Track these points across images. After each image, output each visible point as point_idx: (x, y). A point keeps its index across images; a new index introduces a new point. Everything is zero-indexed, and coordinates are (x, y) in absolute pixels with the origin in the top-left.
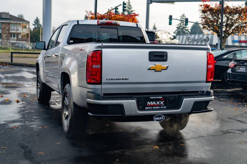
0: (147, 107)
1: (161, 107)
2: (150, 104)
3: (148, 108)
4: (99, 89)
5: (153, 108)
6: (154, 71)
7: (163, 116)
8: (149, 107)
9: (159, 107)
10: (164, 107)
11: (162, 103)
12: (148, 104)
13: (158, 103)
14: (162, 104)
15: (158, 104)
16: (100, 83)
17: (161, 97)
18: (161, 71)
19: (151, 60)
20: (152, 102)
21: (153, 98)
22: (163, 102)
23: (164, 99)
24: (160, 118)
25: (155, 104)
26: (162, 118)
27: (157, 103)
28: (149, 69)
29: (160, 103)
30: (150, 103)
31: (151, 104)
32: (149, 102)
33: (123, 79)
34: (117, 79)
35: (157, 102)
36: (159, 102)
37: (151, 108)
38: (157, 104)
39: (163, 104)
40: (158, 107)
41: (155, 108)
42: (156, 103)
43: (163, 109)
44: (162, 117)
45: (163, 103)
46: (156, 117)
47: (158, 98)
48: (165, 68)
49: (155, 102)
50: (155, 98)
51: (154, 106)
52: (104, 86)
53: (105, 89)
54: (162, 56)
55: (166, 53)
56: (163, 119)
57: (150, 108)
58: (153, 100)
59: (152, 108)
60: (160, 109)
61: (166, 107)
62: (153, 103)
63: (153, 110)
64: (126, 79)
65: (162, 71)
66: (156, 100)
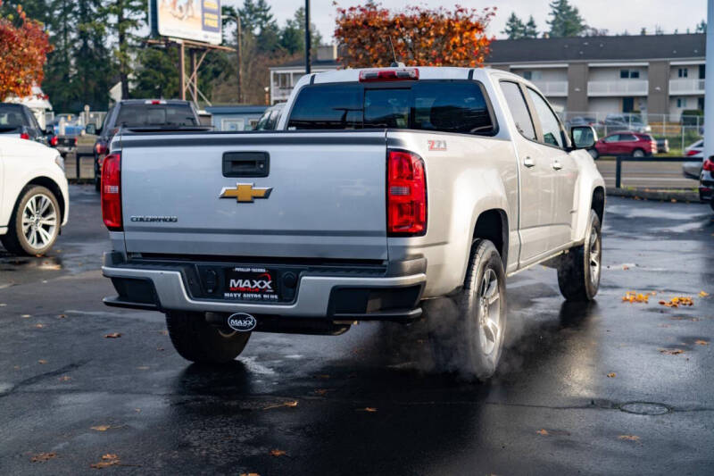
0: (230, 292)
1: (265, 296)
2: (236, 286)
3: (231, 295)
4: (120, 240)
5: (245, 295)
6: (235, 200)
7: (252, 317)
8: (233, 292)
9: (259, 296)
10: (272, 297)
11: (267, 284)
12: (231, 286)
13: (257, 284)
14: (267, 288)
15: (257, 287)
16: (120, 228)
17: (264, 271)
18: (252, 202)
19: (227, 174)
20: (240, 281)
21: (242, 270)
22: (270, 282)
23: (273, 275)
24: (245, 322)
25: (249, 285)
26: (250, 323)
27: (254, 284)
28: (223, 197)
29: (262, 284)
30: (236, 281)
31: (240, 286)
32: (233, 281)
33: (165, 220)
34: (153, 220)
35: (255, 281)
36: (260, 282)
37: (239, 295)
38: (254, 287)
39: (269, 287)
40: (256, 296)
41: (249, 295)
42: (252, 284)
43: (270, 301)
44: (250, 319)
45: (270, 285)
46: (234, 318)
47: (254, 270)
48: (262, 195)
49: (248, 281)
50: (248, 270)
51: (247, 290)
52: (129, 236)
53: (134, 242)
54: (253, 163)
55: (266, 155)
56: (251, 326)
57: (235, 295)
58: (243, 276)
59: (242, 296)
60: (262, 301)
61: (276, 297)
62: (244, 285)
63: (242, 300)
64: (171, 220)
65: (256, 201)
66: (252, 277)
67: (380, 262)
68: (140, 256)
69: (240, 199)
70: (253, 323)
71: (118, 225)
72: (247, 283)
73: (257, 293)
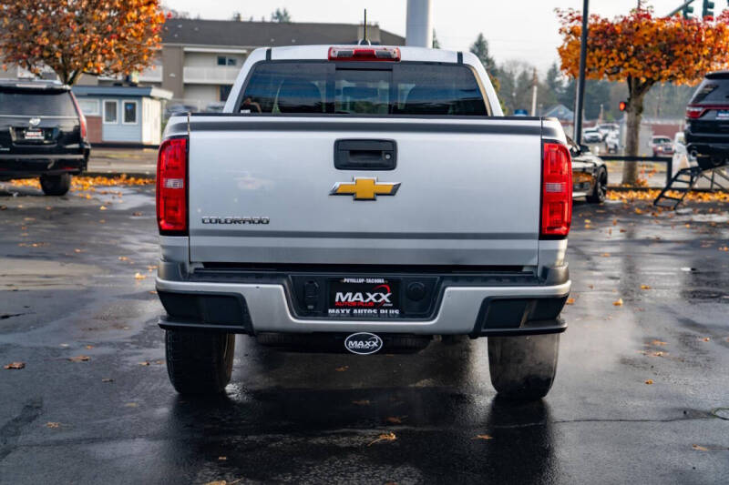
0: (336, 308)
1: (382, 311)
2: (343, 300)
3: (338, 311)
4: (184, 247)
5: (355, 311)
6: (351, 198)
7: (377, 337)
8: (340, 308)
9: (375, 311)
10: (392, 312)
11: (385, 297)
12: (337, 300)
13: (371, 297)
14: (384, 302)
15: (371, 301)
16: (184, 232)
17: (382, 281)
18: (374, 200)
19: (340, 165)
20: (350, 294)
21: (353, 281)
22: (388, 295)
23: (393, 286)
24: (368, 343)
25: (361, 299)
26: (375, 344)
27: (368, 297)
28: (335, 193)
29: (378, 297)
30: (344, 295)
31: (349, 300)
32: (339, 295)
33: (252, 222)
34: (235, 222)
35: (369, 294)
36: (376, 294)
37: (348, 311)
38: (367, 300)
39: (388, 301)
40: (370, 311)
41: (360, 311)
42: (365, 297)
43: (389, 318)
44: (375, 340)
45: (388, 298)
46: (353, 339)
47: (369, 281)
48: (389, 191)
49: (360, 294)
50: (362, 281)
51: (358, 305)
52: (196, 241)
53: (201, 249)
54: (378, 153)
55: (393, 143)
56: (375, 348)
57: (343, 311)
58: (354, 288)
59: (352, 312)
60: (379, 317)
61: (397, 312)
62: (355, 299)
63: (352, 317)
64: (260, 222)
65: (379, 198)
66: (364, 289)
67: (519, 268)
68: (202, 266)
69: (358, 196)
70: (379, 344)
71: (180, 228)
72: (359, 297)
73: (372, 308)
